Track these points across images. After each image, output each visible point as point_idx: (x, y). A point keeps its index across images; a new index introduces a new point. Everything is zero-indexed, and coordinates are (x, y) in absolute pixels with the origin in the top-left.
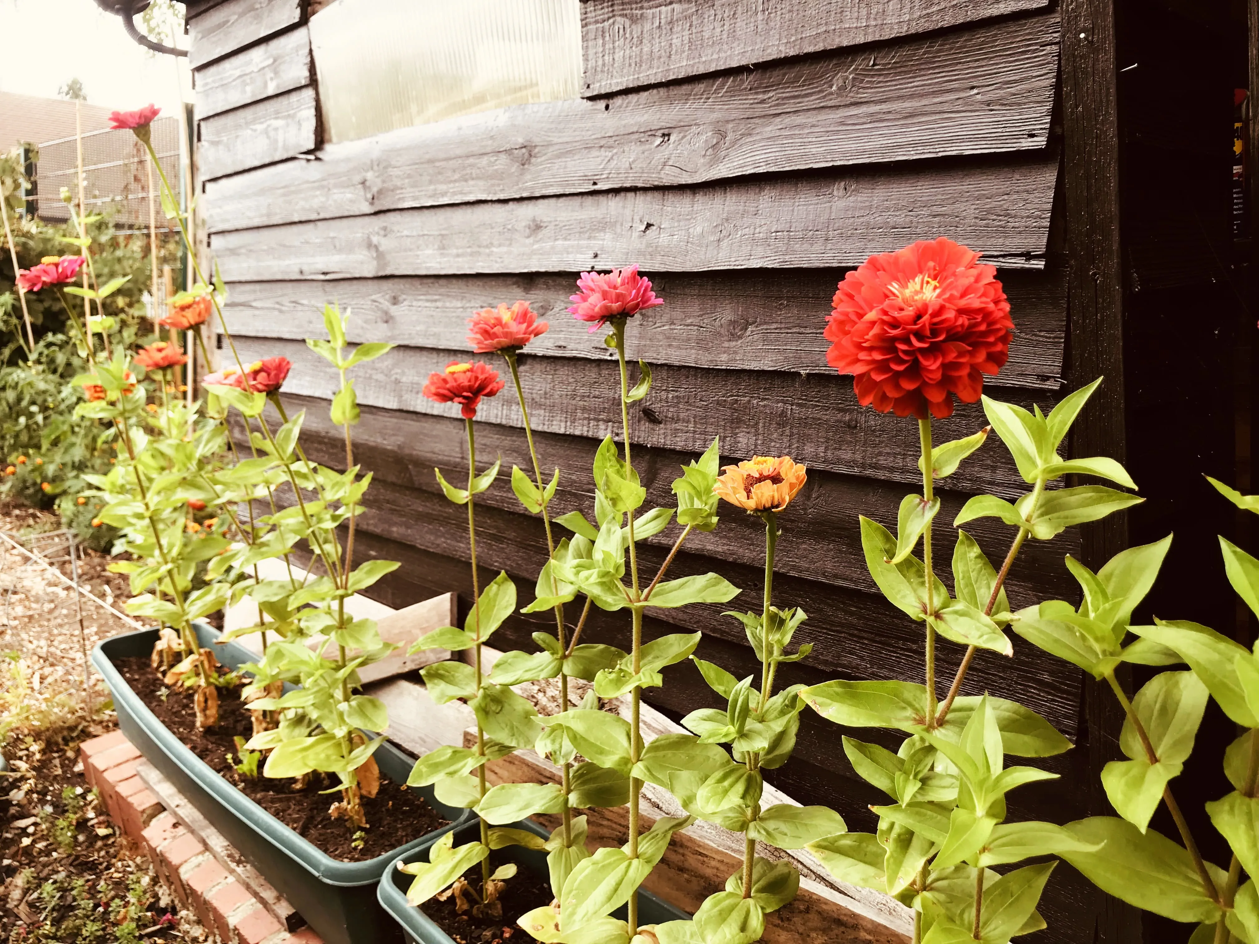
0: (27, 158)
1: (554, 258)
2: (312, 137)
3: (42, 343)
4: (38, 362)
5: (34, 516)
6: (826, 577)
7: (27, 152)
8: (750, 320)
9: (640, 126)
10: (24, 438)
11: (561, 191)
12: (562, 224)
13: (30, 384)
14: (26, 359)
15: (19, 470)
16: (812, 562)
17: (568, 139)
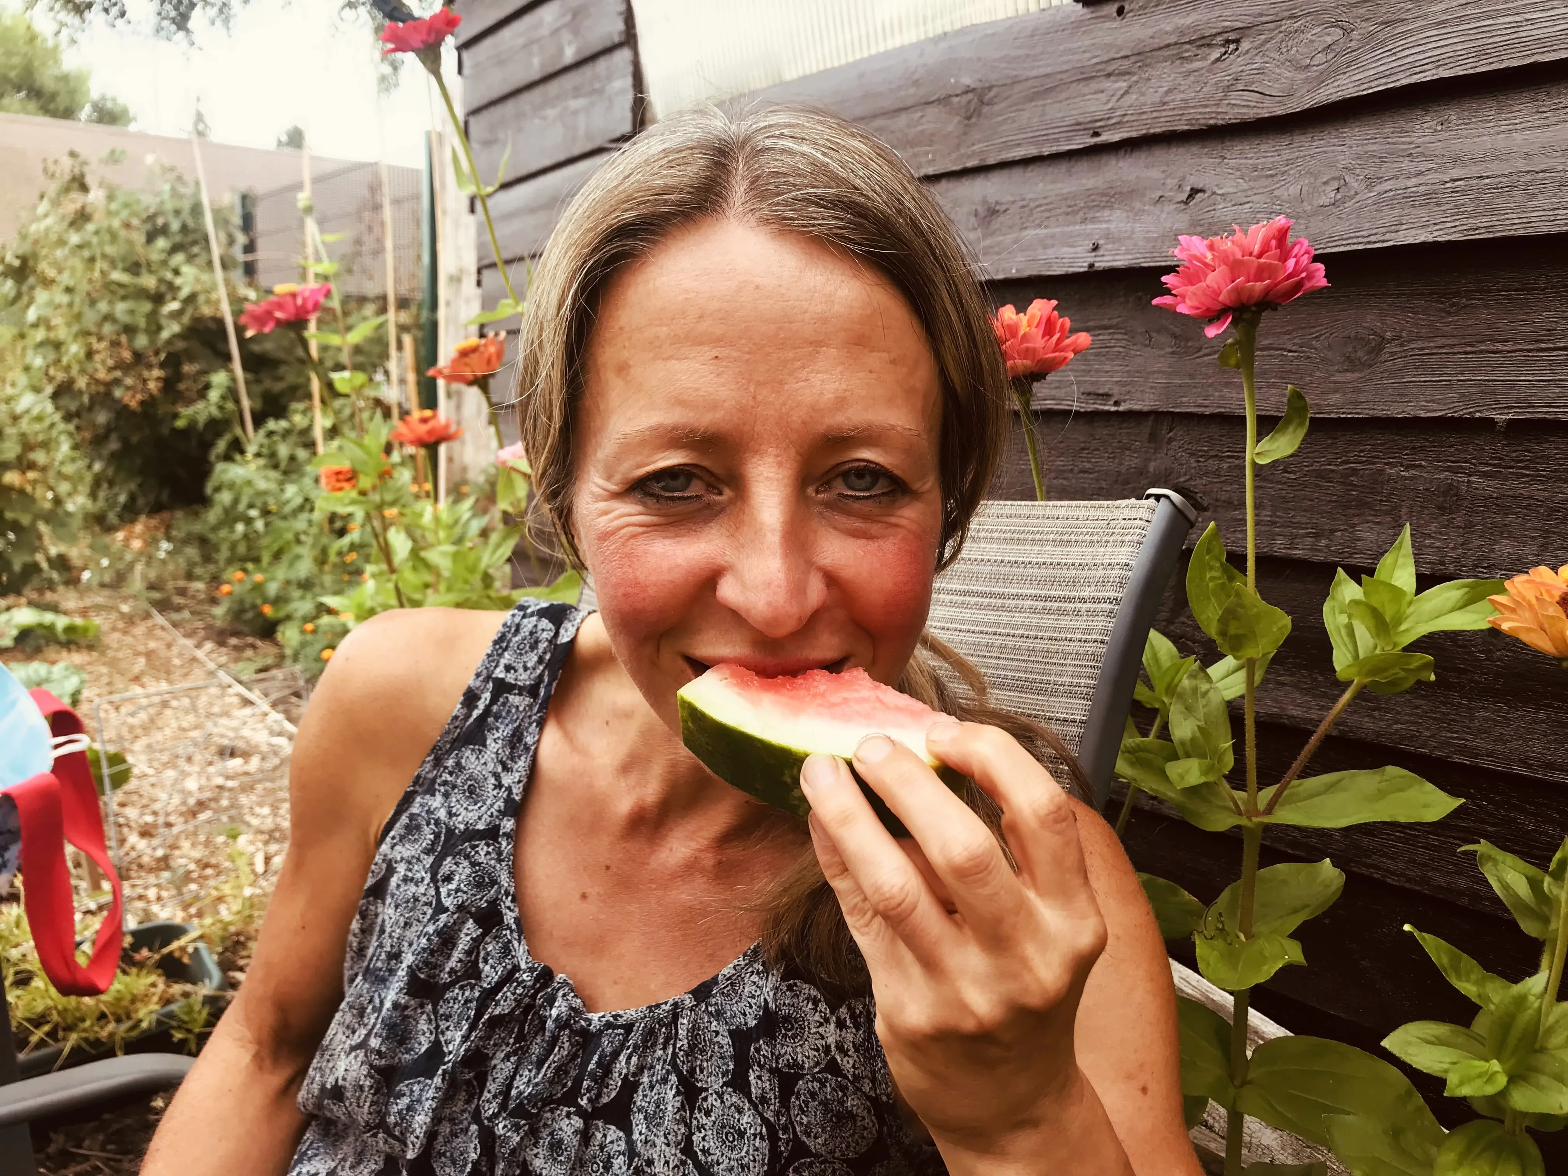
0: (244, 206)
1: (1020, 258)
2: (629, 115)
3: (262, 432)
4: (258, 455)
5: (253, 647)
6: (1529, 766)
7: (244, 198)
8: (1388, 335)
9: (1182, 34)
10: (242, 549)
11: (1033, 151)
12: (1032, 205)
13: (249, 483)
14: (242, 452)
15: (237, 589)
16: (1500, 740)
17: (1049, 70)
